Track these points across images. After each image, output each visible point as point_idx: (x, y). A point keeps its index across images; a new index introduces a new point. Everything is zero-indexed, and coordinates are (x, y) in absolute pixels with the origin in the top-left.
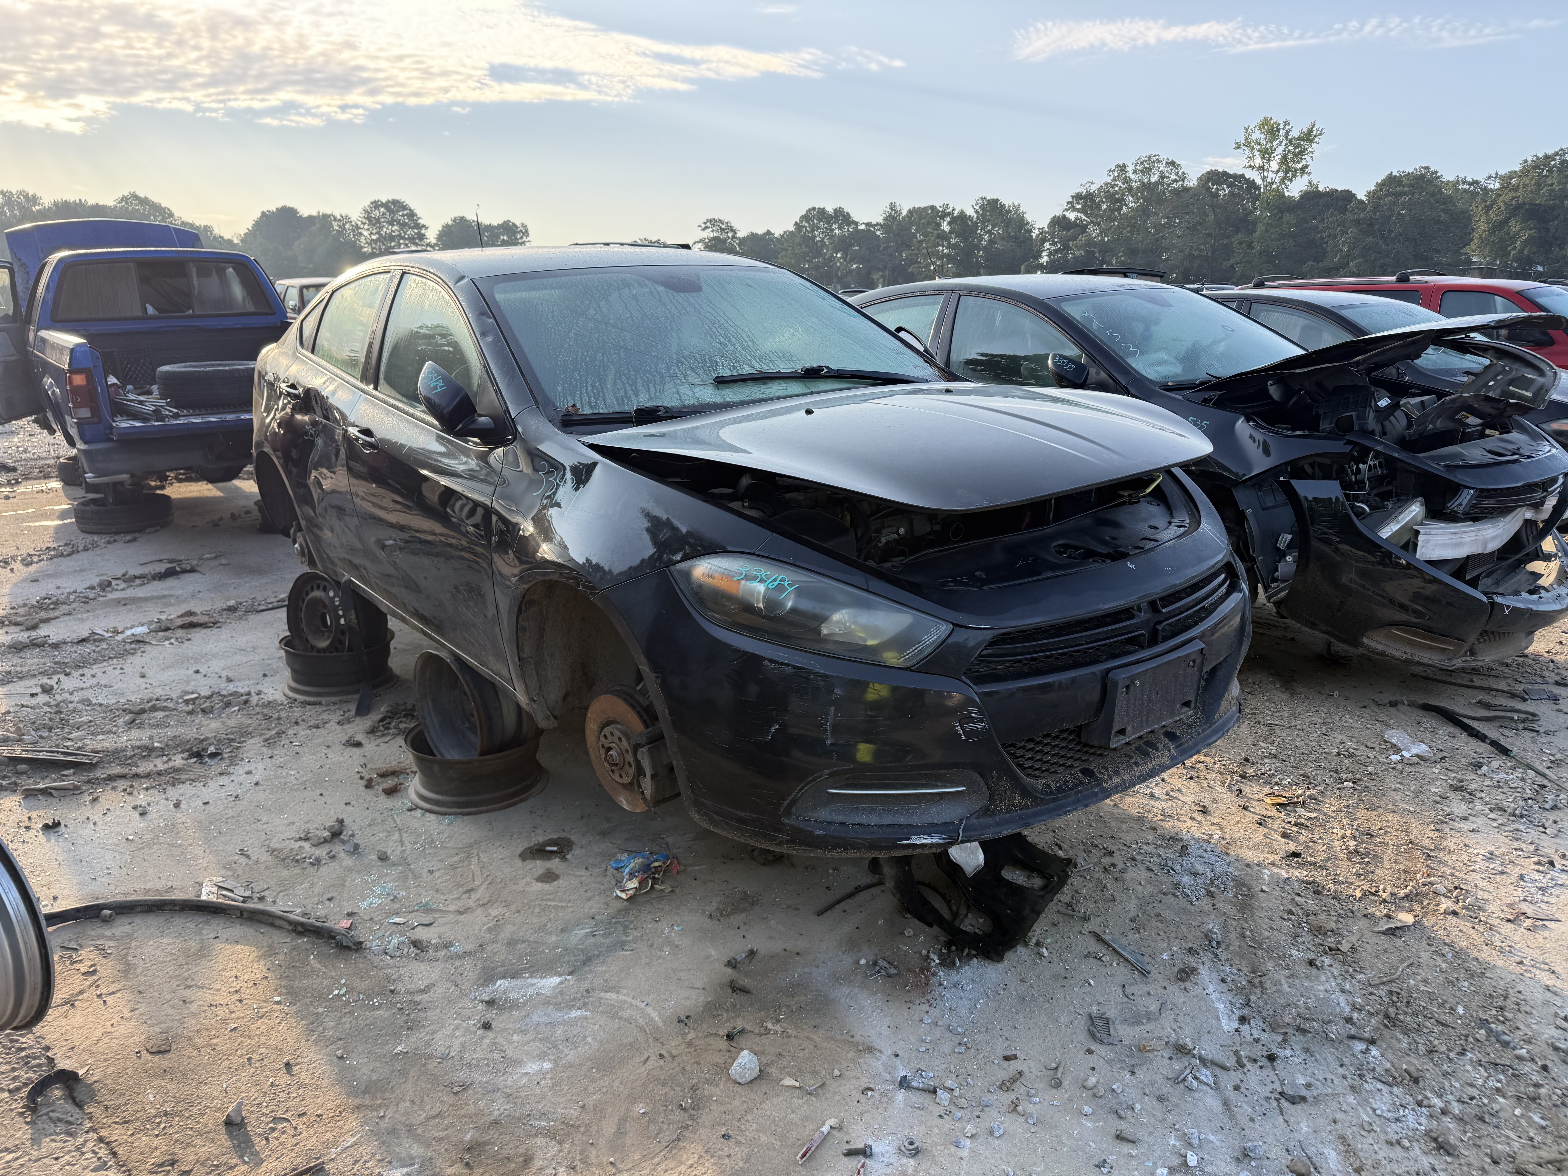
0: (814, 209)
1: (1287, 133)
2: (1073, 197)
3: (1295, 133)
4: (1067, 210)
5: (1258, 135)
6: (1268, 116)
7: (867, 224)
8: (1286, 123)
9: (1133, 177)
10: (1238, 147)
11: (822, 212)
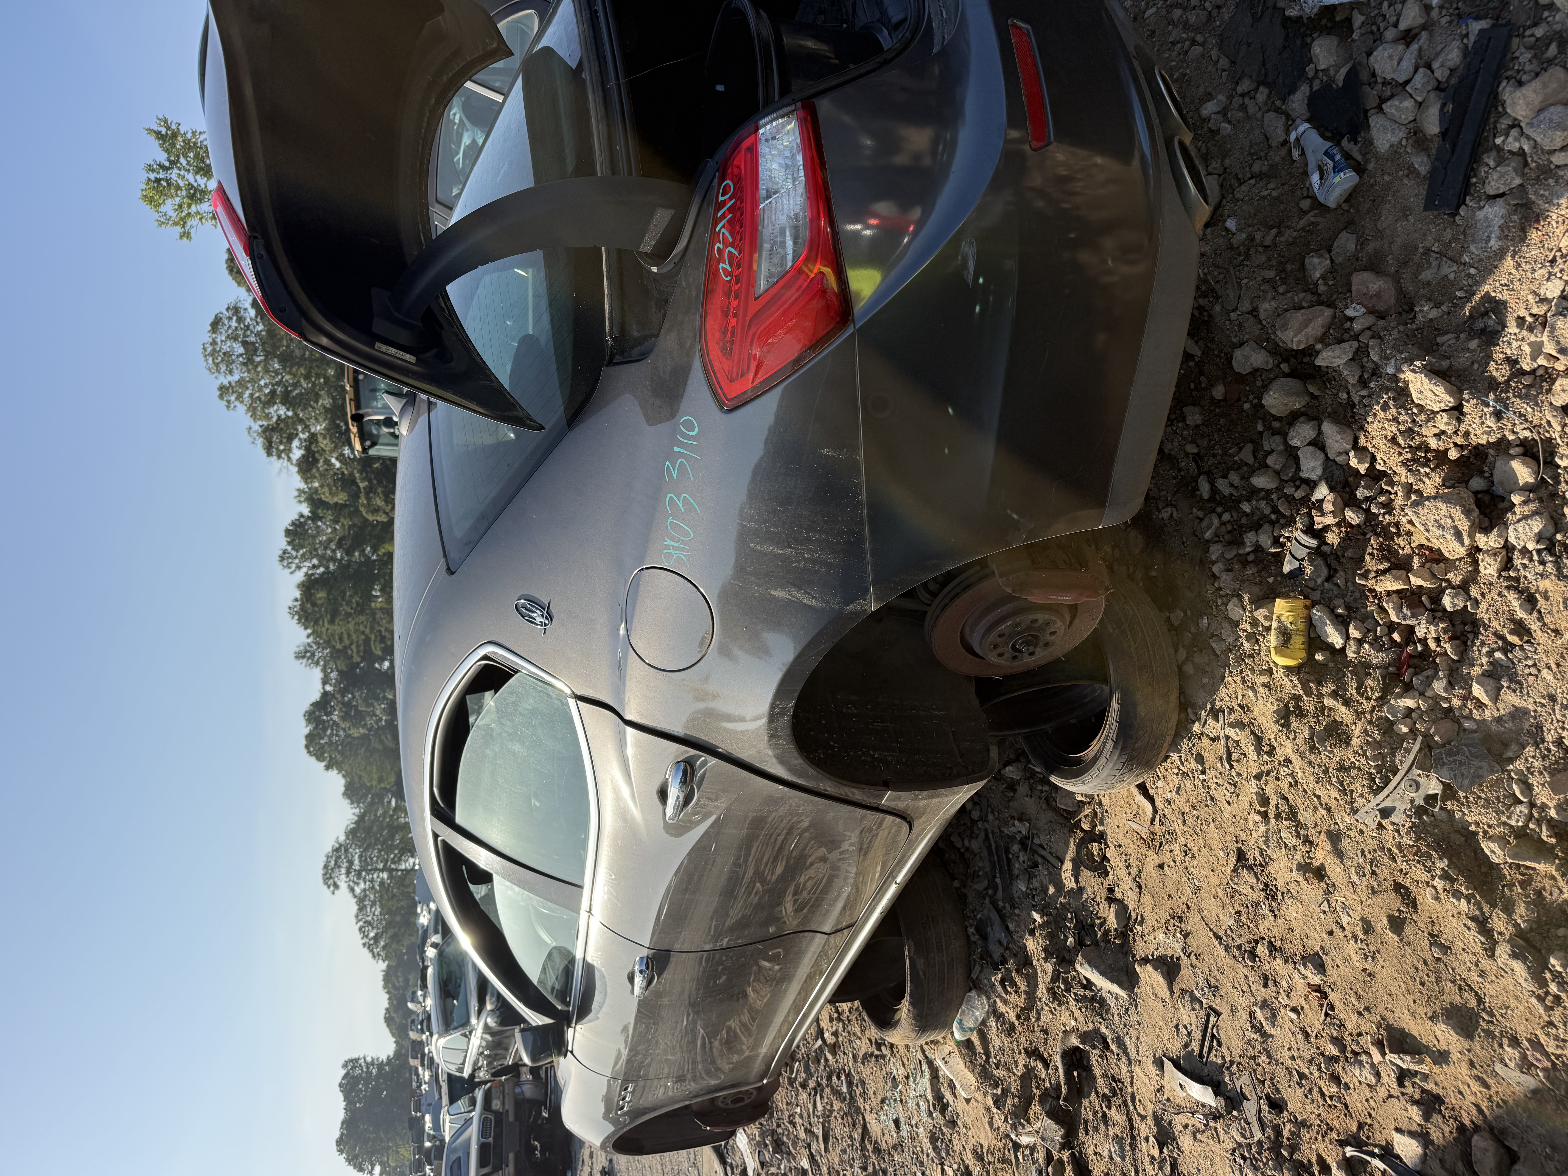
0: (307, 747)
1: (162, 166)
2: (269, 454)
3: (162, 157)
4: (289, 459)
5: (169, 206)
6: (139, 194)
7: (325, 681)
8: (150, 169)
9: (236, 377)
10: (186, 235)
11: (311, 739)
